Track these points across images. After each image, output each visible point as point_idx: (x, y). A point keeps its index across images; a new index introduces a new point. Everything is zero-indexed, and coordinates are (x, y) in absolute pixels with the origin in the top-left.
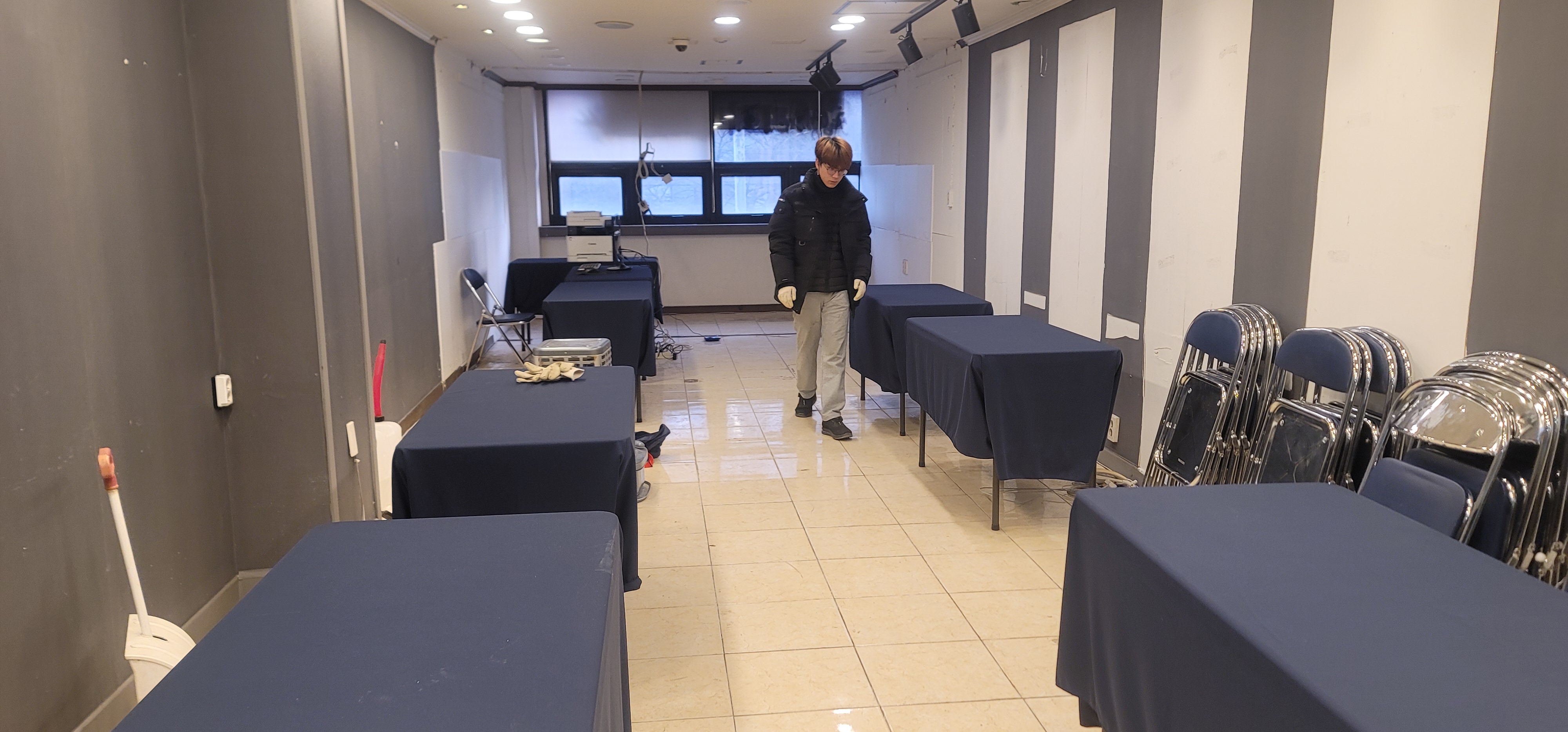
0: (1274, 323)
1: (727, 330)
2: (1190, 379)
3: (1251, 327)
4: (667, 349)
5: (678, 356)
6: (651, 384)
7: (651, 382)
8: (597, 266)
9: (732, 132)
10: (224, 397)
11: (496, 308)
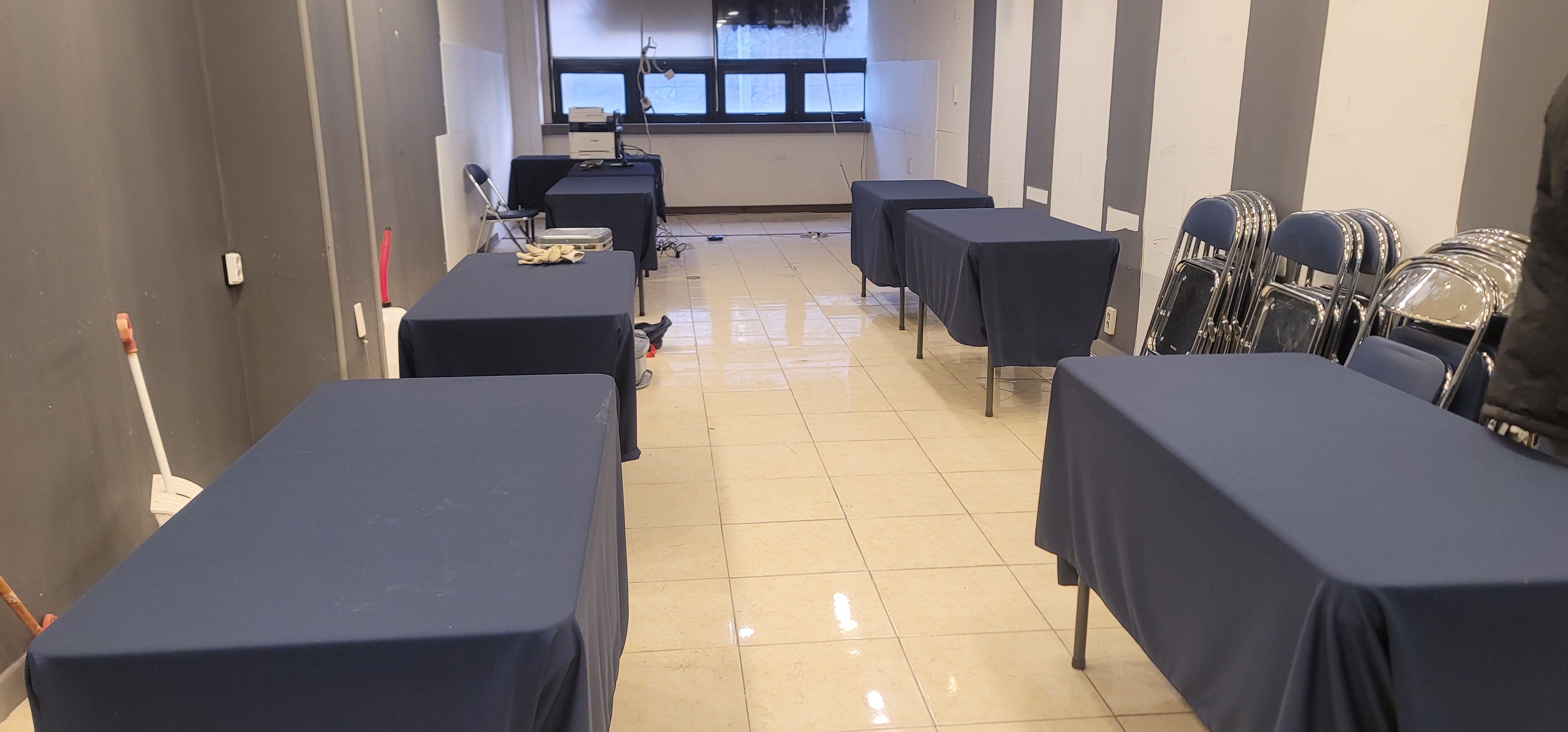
0: (1271, 209)
1: (732, 230)
2: (1185, 267)
3: (1247, 212)
4: (671, 247)
5: (681, 254)
6: (653, 280)
7: (654, 279)
8: (599, 162)
9: (737, 27)
10: (235, 276)
11: (500, 204)
